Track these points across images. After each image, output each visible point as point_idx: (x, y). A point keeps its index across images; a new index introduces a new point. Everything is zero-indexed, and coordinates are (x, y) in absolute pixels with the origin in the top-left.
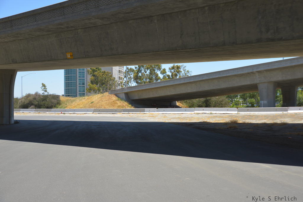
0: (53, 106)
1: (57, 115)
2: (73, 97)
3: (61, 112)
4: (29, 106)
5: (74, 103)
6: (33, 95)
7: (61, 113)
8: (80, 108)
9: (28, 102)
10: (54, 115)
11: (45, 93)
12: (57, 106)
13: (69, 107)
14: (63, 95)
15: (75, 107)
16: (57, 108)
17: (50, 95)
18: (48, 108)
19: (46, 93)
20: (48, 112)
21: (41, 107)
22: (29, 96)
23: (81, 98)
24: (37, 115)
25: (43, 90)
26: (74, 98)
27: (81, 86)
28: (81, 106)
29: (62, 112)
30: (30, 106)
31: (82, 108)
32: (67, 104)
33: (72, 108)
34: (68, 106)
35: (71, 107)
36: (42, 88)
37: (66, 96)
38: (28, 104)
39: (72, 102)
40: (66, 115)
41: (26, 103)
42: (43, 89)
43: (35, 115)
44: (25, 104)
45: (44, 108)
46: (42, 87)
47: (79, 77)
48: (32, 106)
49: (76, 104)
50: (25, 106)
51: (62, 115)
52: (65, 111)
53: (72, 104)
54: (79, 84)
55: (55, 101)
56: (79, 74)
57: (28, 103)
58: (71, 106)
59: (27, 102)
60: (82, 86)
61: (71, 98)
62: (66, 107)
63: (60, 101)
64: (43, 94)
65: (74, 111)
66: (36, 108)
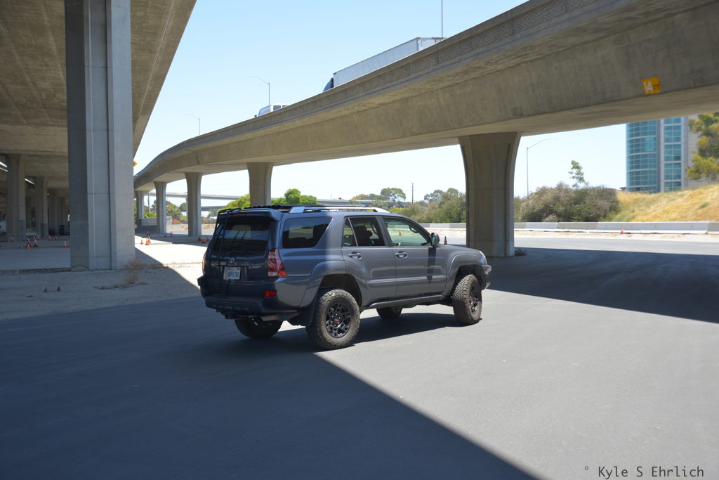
0: (600, 216)
1: (611, 237)
2: (651, 193)
3: (620, 231)
4: (545, 215)
5: (653, 208)
6: (552, 189)
7: (622, 233)
8: (670, 220)
9: (542, 207)
10: (603, 237)
11: (579, 184)
12: (610, 215)
13: (639, 217)
14: (623, 189)
15: (656, 217)
16: (610, 220)
17: (593, 189)
18: (587, 220)
19: (581, 186)
20: (588, 231)
21: (572, 217)
22: (543, 192)
23: (672, 195)
24: (564, 236)
25: (573, 177)
26: (653, 196)
27: (671, 164)
28: (673, 216)
29: (624, 231)
30: (547, 216)
31: (675, 220)
32: (636, 210)
33: (647, 220)
34: (637, 215)
35: (645, 218)
36: (571, 173)
37: (632, 190)
38: (542, 211)
39: (648, 204)
40: (634, 237)
41: (537, 209)
42: (574, 175)
43: (558, 236)
44: (535, 211)
45: (579, 221)
46: (571, 171)
47: (667, 140)
48: (551, 217)
49: (659, 210)
50: (535, 217)
51: (624, 237)
52: (632, 227)
53: (648, 211)
54: (667, 159)
55: (604, 204)
56: (665, 134)
57: (542, 209)
58: (646, 214)
59: (539, 206)
60: (675, 164)
61: (645, 196)
62: (633, 218)
63: (617, 202)
64: (574, 186)
65: (656, 227)
66: (558, 221)
